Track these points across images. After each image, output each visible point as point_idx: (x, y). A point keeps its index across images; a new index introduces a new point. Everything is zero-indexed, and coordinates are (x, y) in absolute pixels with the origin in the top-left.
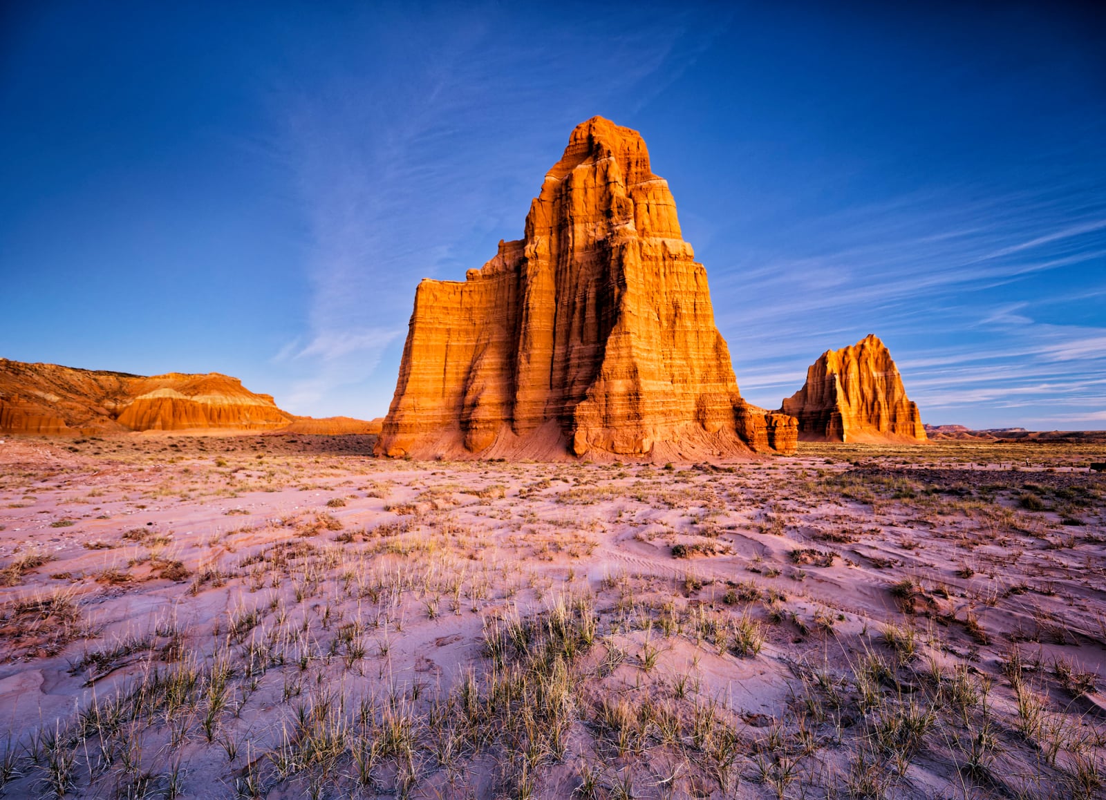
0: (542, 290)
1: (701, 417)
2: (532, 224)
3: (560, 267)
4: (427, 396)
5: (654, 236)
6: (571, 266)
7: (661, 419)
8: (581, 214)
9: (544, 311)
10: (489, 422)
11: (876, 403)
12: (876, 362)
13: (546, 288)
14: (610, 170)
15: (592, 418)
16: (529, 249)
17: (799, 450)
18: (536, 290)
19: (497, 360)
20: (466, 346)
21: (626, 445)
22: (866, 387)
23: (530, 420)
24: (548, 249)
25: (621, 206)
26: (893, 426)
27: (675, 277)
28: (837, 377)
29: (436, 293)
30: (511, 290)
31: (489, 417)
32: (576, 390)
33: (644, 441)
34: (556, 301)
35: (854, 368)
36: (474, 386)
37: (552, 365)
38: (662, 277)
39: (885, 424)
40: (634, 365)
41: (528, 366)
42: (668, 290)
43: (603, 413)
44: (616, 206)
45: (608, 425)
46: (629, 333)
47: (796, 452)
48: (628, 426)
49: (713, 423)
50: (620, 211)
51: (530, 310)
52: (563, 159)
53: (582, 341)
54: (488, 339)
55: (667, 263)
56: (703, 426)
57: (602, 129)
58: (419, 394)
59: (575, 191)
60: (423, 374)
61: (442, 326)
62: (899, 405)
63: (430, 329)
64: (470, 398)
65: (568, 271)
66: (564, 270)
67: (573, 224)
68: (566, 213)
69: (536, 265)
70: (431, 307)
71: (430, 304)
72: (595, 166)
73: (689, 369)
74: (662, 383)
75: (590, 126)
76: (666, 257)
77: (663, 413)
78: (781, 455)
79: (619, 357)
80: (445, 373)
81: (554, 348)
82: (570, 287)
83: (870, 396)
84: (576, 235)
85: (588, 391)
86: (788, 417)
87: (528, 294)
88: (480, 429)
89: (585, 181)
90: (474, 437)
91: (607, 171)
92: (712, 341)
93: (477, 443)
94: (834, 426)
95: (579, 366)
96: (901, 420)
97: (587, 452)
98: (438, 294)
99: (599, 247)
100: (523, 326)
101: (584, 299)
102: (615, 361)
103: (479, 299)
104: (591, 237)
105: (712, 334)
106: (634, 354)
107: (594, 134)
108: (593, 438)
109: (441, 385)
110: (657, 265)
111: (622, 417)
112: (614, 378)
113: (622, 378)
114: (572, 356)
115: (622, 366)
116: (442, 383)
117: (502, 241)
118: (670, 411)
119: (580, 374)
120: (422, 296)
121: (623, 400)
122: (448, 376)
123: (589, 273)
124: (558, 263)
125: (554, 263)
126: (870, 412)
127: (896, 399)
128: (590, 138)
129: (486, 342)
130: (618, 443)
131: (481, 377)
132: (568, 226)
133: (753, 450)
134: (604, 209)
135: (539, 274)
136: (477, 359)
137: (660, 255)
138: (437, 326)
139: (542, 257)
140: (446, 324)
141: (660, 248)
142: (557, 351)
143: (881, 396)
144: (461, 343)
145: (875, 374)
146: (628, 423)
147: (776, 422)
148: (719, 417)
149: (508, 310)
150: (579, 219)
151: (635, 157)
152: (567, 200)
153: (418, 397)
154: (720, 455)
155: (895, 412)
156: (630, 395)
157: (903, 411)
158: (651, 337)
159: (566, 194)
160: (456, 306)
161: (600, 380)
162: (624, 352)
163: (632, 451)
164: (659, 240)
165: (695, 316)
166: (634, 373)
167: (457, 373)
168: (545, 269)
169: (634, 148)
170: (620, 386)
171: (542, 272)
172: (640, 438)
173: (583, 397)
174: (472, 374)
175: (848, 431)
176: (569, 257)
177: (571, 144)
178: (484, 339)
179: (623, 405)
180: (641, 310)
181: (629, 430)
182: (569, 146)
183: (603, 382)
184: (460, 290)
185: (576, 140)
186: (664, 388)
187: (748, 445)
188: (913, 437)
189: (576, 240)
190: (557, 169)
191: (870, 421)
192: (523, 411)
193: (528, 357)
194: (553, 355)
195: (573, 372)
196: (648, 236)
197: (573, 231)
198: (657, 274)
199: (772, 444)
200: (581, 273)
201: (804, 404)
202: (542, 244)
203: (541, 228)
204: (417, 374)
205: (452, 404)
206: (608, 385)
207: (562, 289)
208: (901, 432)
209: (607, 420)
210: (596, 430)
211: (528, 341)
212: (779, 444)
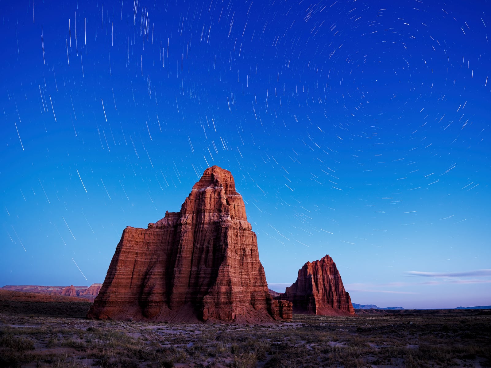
0: (188, 240)
1: (253, 303)
2: (185, 208)
3: (197, 230)
4: (122, 287)
5: (237, 219)
6: (202, 231)
7: (239, 304)
8: (208, 208)
9: (188, 249)
10: (157, 302)
11: (331, 292)
12: (330, 270)
13: (190, 239)
14: (221, 192)
15: (211, 303)
16: (183, 219)
17: (294, 319)
18: (185, 240)
19: (162, 270)
20: (145, 262)
21: (225, 316)
22: (326, 283)
23: (178, 302)
24: (191, 221)
25: (226, 209)
26: (339, 306)
27: (244, 237)
28: (312, 277)
29: (133, 234)
30: (171, 236)
31: (158, 300)
32: (204, 289)
33: (232, 314)
34: (194, 245)
35: (320, 272)
36: (149, 283)
37: (190, 275)
38: (239, 237)
39: (335, 304)
40: (230, 280)
41: (179, 275)
42: (241, 243)
43: (216, 301)
44: (223, 208)
45: (218, 306)
46: (228, 266)
47: (292, 320)
48: (226, 307)
49: (258, 306)
50: (225, 210)
51: (182, 249)
52: (200, 181)
53: (206, 266)
54: (157, 259)
55: (241, 231)
56: (254, 307)
57: (217, 172)
58: (118, 285)
59: (207, 199)
60: (122, 275)
61: (134, 251)
62: (341, 294)
63: (129, 252)
64: (147, 289)
65: (201, 232)
66: (198, 232)
67: (204, 212)
68: (201, 207)
69: (186, 228)
70: (130, 241)
71: (130, 239)
72: (215, 189)
73: (248, 280)
74: (239, 287)
75: (213, 170)
76: (241, 228)
77: (239, 301)
78: (285, 322)
79: (224, 276)
80: (133, 275)
81: (191, 267)
82: (201, 240)
83: (328, 288)
84: (205, 217)
85: (209, 290)
86: (288, 302)
87: (182, 241)
88: (153, 306)
89: (210, 195)
90: (150, 310)
91: (220, 192)
92: (258, 267)
93: (151, 313)
94: (311, 305)
95: (204, 277)
96: (343, 303)
97: (208, 319)
98: (134, 234)
99: (215, 224)
100: (178, 256)
101: (208, 247)
102: (222, 278)
103: (153, 238)
104: (212, 219)
105: (258, 264)
106: (230, 275)
107: (214, 174)
108: (211, 313)
109: (129, 281)
110: (237, 232)
111: (224, 303)
112: (222, 285)
113: (224, 286)
114: (201, 272)
115: (225, 280)
116: (130, 280)
117: (167, 211)
118: (242, 300)
119: (205, 282)
120: (126, 235)
121: (225, 295)
122: (134, 276)
123: (211, 235)
124: (196, 227)
125: (194, 227)
126: (328, 297)
127: (340, 290)
128: (212, 175)
129: (156, 260)
130: (222, 315)
131: (153, 279)
132: (202, 213)
133: (274, 319)
134: (218, 208)
135: (187, 232)
136: (151, 269)
137: (238, 227)
138: (132, 250)
139: (189, 224)
140: (136, 250)
141: (238, 224)
142: (193, 269)
143: (333, 289)
144: (142, 260)
145: (330, 276)
146: (226, 306)
147: (283, 304)
148: (261, 303)
149: (168, 245)
150: (207, 211)
151: (229, 183)
152: (202, 201)
153: (118, 287)
154: (261, 321)
155: (340, 298)
156: (227, 293)
157: (343, 297)
158: (236, 267)
159: (202, 199)
160: (141, 241)
161: (215, 286)
162: (226, 274)
163: (227, 319)
164: (238, 221)
165: (252, 255)
166: (229, 283)
167: (139, 275)
168: (190, 230)
169: (229, 179)
170: (223, 289)
171: (189, 231)
172: (231, 313)
173: (206, 293)
174: (147, 277)
175: (318, 308)
176: (202, 226)
177: (204, 176)
178: (155, 259)
179: (224, 297)
180: (233, 255)
181: (226, 309)
182: (203, 176)
183: (216, 287)
184: (144, 233)
185: (206, 174)
186: (240, 290)
187: (272, 316)
188: (348, 312)
189: (205, 220)
190: (197, 185)
191: (328, 302)
192: (176, 297)
193: (180, 271)
194: (191, 270)
195: (201, 280)
196: (234, 219)
197: (204, 216)
198: (237, 236)
199: (281, 316)
200: (206, 235)
201: (297, 291)
202: (189, 218)
203: (189, 211)
204: (119, 275)
205: (135, 292)
206: (219, 288)
207: (197, 240)
208: (343, 309)
209: (217, 304)
210: (212, 309)
211: (180, 263)
212: (284, 316)
